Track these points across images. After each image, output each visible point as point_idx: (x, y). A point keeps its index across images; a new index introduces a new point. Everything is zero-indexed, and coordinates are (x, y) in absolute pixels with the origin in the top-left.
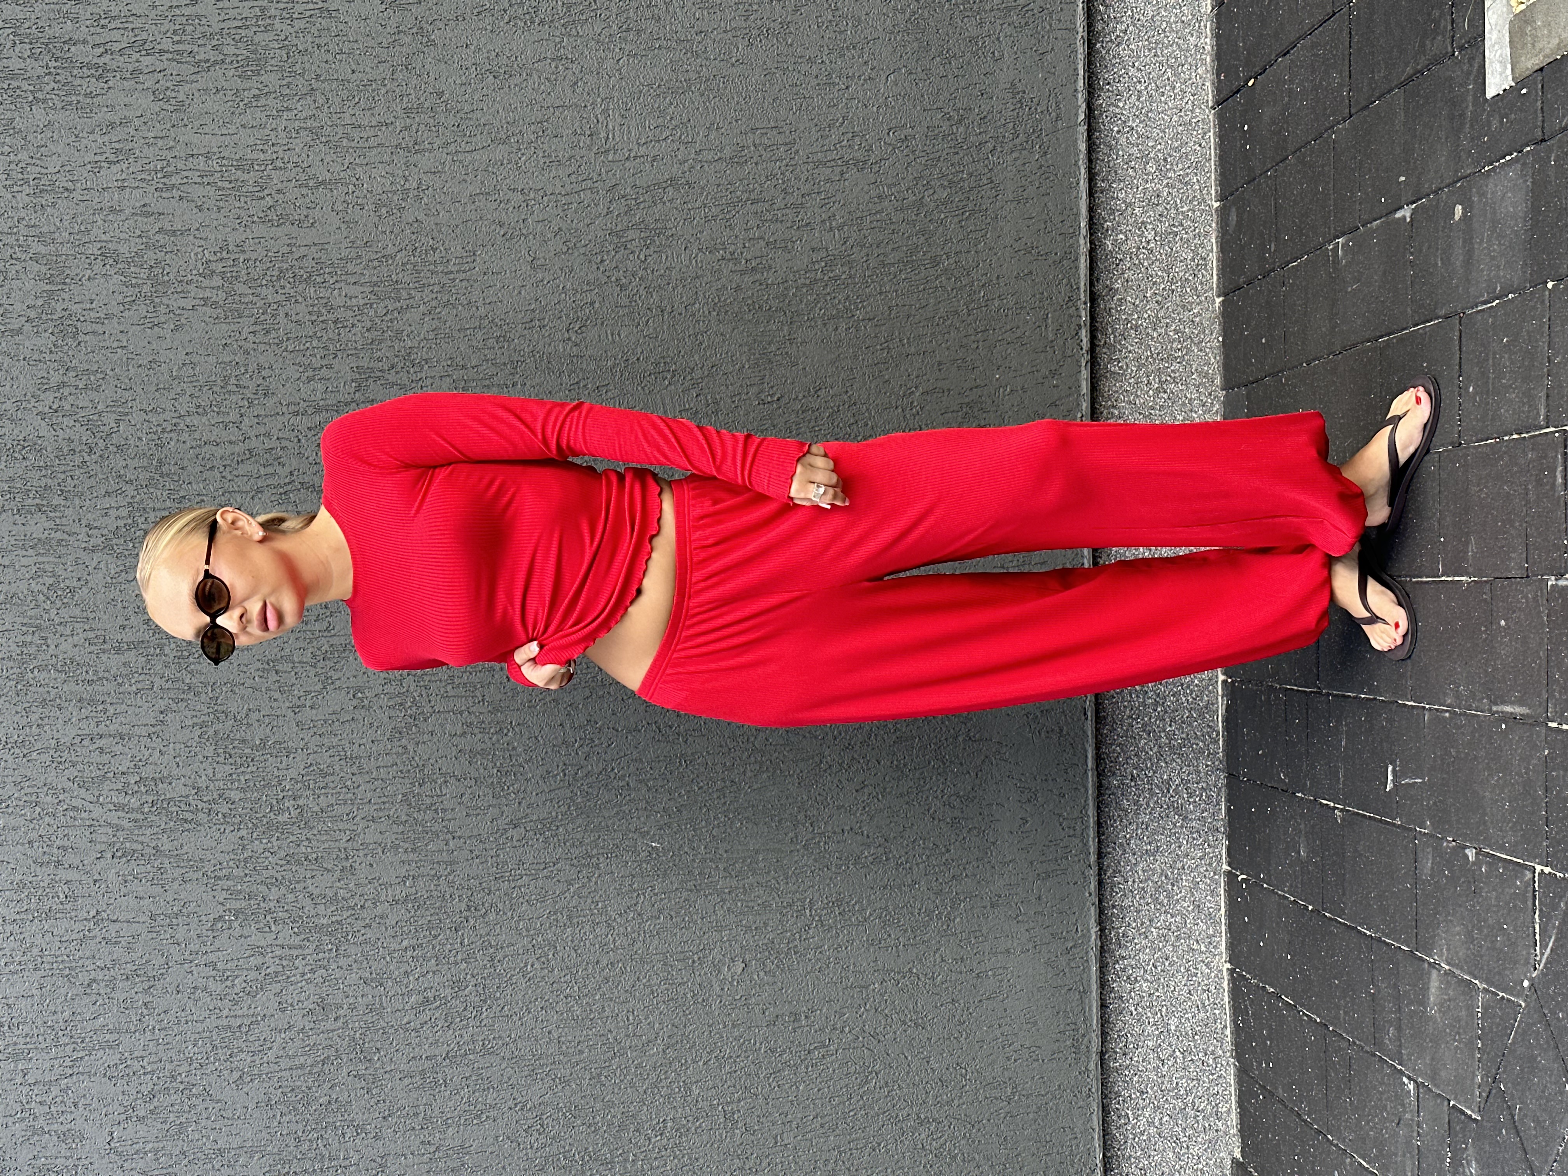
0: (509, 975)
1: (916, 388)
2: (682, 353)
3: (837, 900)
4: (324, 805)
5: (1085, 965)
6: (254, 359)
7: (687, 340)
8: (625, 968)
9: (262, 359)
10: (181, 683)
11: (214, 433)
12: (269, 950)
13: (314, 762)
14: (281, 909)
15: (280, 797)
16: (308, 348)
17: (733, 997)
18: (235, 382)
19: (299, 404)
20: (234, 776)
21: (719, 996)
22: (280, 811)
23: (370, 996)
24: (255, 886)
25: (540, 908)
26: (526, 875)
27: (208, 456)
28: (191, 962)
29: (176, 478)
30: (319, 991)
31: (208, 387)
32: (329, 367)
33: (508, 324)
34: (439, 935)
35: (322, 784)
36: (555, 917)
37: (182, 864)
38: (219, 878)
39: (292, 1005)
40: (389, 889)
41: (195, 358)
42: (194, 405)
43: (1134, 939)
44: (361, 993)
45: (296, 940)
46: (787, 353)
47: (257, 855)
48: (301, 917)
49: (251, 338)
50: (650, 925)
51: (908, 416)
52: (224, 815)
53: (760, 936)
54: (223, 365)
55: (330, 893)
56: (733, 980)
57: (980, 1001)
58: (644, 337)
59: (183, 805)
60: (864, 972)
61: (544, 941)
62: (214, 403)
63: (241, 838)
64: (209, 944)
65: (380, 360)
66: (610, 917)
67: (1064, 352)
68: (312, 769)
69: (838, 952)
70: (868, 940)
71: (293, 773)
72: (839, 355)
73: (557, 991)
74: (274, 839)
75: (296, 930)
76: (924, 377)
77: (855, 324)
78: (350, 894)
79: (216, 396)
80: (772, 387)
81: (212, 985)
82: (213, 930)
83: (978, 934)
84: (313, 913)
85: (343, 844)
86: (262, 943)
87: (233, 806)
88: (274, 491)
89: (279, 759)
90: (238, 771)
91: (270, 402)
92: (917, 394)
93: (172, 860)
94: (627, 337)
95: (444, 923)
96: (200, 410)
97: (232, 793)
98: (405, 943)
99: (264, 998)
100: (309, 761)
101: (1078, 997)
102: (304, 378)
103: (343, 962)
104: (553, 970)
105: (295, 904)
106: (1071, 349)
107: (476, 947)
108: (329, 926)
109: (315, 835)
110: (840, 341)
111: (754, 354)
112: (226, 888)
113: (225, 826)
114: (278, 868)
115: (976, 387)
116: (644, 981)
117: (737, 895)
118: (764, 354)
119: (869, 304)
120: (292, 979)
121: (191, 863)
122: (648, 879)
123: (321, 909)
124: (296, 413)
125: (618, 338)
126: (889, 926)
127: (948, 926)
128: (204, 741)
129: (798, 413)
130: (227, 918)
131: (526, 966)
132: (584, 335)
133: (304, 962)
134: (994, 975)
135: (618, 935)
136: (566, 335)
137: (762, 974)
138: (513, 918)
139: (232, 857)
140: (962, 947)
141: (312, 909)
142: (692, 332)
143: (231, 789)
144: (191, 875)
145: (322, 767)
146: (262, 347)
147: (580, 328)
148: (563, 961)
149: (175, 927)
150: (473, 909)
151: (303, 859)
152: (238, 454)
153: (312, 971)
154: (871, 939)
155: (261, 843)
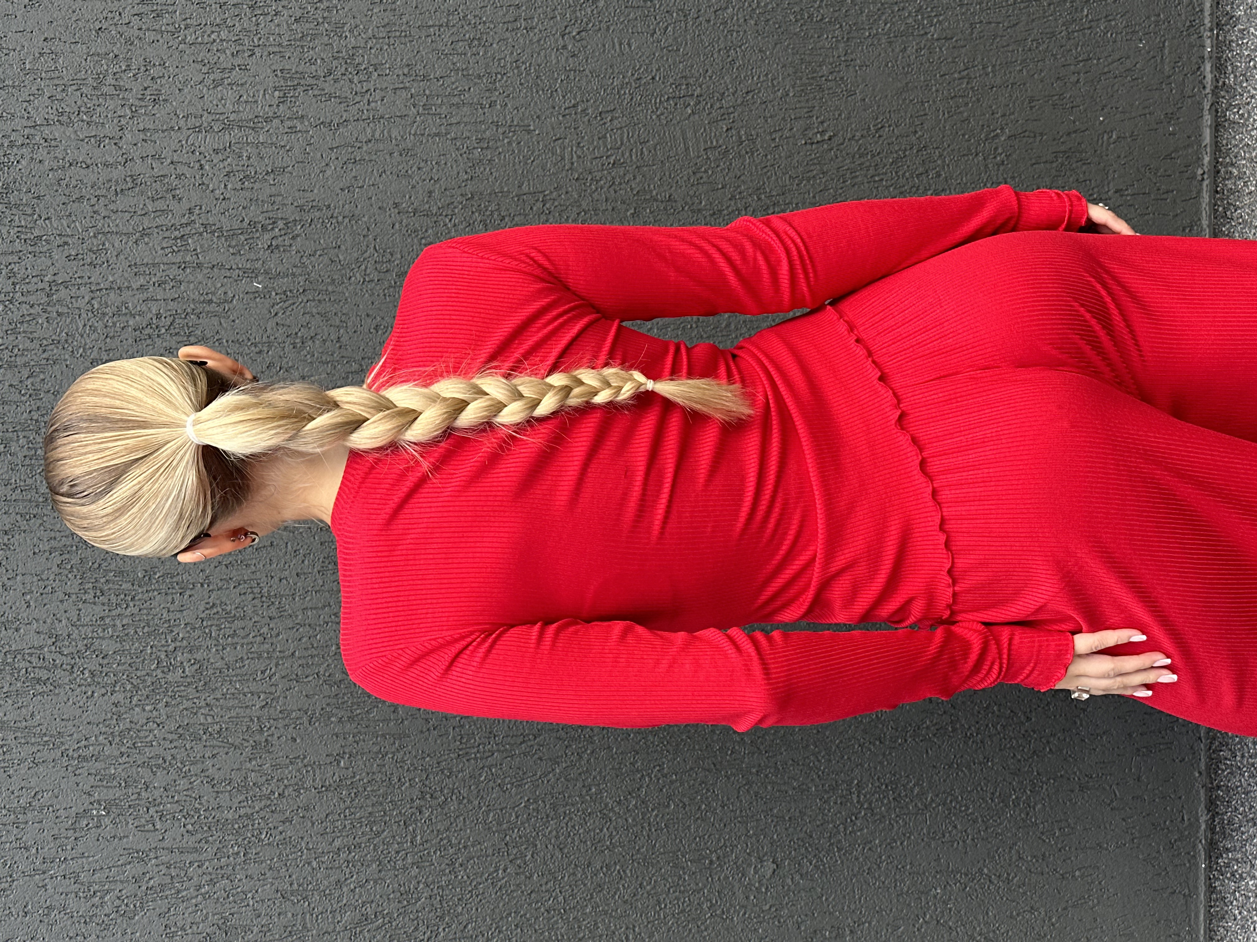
0: (474, 883)
1: (1002, 129)
2: (710, 72)
3: (891, 782)
4: (230, 659)
5: (1192, 862)
6: (139, 52)
7: (715, 56)
8: (624, 871)
9: (150, 52)
10: (33, 493)
11: (83, 151)
12: (152, 855)
13: (218, 602)
14: (170, 800)
15: (171, 648)
16: (214, 41)
17: (761, 908)
18: (113, 82)
19: (201, 116)
20: (107, 621)
21: (743, 906)
22: (172, 667)
23: (290, 915)
24: (134, 769)
25: (516, 795)
26: (498, 751)
27: (74, 183)
28: (44, 873)
29: (29, 212)
30: (220, 909)
31: (74, 87)
32: (244, 68)
33: (484, 23)
34: (384, 831)
35: (229, 632)
36: (534, 806)
37: (33, 740)
38: (85, 759)
39: (183, 929)
40: (317, 771)
41: (57, 46)
42: (55, 112)
43: (1240, 826)
44: (278, 910)
45: (190, 841)
46: (842, 78)
47: (138, 727)
48: (197, 810)
49: (135, 21)
50: (657, 816)
51: (990, 166)
52: (92, 673)
53: (795, 829)
54: (96, 58)
55: (237, 777)
56: (761, 885)
57: (1065, 909)
58: (662, 49)
59: (34, 660)
60: (924, 873)
61: (520, 837)
62: (83, 109)
63: (116, 705)
64: (69, 847)
65: (312, 62)
66: (606, 805)
67: (1182, 91)
68: (215, 610)
69: (892, 848)
70: (929, 834)
71: (188, 616)
72: (907, 84)
73: (537, 902)
74: (161, 705)
75: (190, 827)
76: (1012, 117)
77: (929, 44)
78: (264, 778)
79: (85, 99)
80: (822, 122)
81: (72, 904)
82: (74, 829)
83: (1063, 824)
84: (213, 804)
85: (255, 711)
86: (144, 846)
87: (105, 661)
88: (167, 234)
89: (170, 598)
90: (114, 613)
91: (161, 112)
92: (1003, 139)
93: (19, 734)
94: (639, 47)
95: (390, 816)
96: (64, 119)
97: (105, 643)
98: (337, 843)
99: (146, 920)
100: (210, 600)
101: (1183, 901)
102: (208, 82)
103: (253, 869)
104: (531, 876)
105: (189, 793)
106: (1191, 86)
107: (432, 846)
108: (235, 821)
109: (217, 699)
110: (909, 65)
111: (801, 79)
112: (93, 771)
113: (93, 688)
114: (167, 744)
115: (1075, 132)
116: (648, 888)
117: (766, 776)
118: (813, 78)
119: (946, 19)
120: (184, 893)
121: (45, 739)
122: (656, 755)
123: (224, 798)
124: (197, 129)
125: (627, 50)
126: (954, 815)
127: (1028, 814)
128: (67, 572)
129: (853, 157)
130: (95, 812)
131: (497, 871)
132: (584, 42)
133: (200, 871)
134: (1082, 876)
135: (615, 828)
136: (561, 42)
137: (797, 877)
138: (480, 808)
139: (104, 730)
140: (1044, 841)
141: (212, 800)
142: (722, 46)
143: (103, 638)
144: (45, 754)
145: (229, 608)
146: (150, 36)
147: (579, 33)
148: (545, 863)
149: (22, 826)
150: (428, 796)
151: (201, 732)
152: (117, 181)
153: (212, 882)
154: (932, 831)
155: (144, 710)
